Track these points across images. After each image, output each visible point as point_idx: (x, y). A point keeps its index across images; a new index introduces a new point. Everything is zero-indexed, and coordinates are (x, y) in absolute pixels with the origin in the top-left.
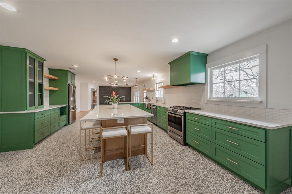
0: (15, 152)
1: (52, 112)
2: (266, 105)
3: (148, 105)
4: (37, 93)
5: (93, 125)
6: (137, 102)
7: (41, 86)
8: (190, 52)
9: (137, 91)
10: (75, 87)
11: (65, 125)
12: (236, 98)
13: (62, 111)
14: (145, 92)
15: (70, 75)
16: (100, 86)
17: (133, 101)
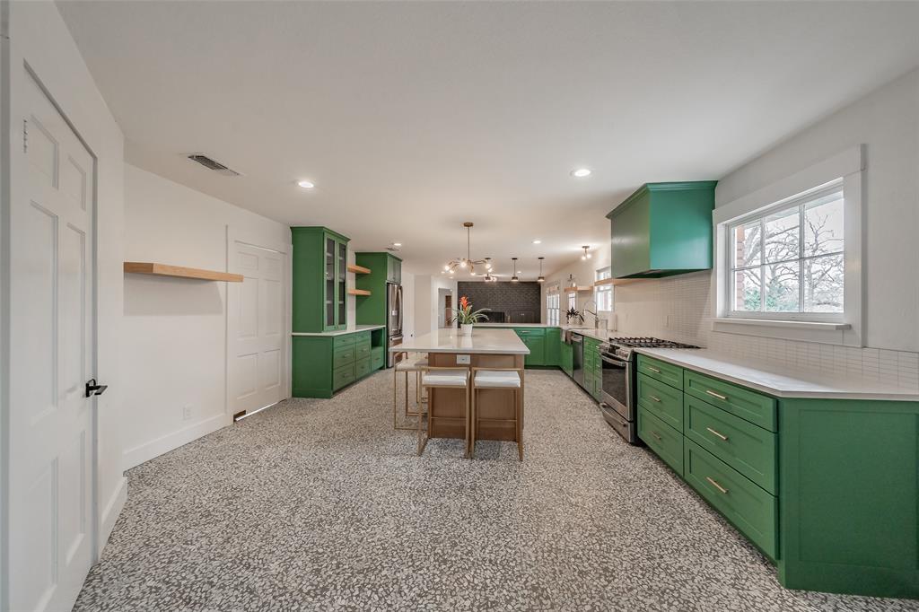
0: (309, 399)
1: (359, 339)
2: (860, 336)
3: (567, 332)
4: (337, 302)
5: (416, 365)
6: (553, 325)
7: (343, 285)
8: (646, 185)
9: (554, 293)
10: (401, 288)
11: (381, 368)
12: (793, 317)
13: (376, 339)
14: (570, 295)
15: (390, 262)
16: (459, 283)
17: (546, 323)
